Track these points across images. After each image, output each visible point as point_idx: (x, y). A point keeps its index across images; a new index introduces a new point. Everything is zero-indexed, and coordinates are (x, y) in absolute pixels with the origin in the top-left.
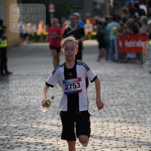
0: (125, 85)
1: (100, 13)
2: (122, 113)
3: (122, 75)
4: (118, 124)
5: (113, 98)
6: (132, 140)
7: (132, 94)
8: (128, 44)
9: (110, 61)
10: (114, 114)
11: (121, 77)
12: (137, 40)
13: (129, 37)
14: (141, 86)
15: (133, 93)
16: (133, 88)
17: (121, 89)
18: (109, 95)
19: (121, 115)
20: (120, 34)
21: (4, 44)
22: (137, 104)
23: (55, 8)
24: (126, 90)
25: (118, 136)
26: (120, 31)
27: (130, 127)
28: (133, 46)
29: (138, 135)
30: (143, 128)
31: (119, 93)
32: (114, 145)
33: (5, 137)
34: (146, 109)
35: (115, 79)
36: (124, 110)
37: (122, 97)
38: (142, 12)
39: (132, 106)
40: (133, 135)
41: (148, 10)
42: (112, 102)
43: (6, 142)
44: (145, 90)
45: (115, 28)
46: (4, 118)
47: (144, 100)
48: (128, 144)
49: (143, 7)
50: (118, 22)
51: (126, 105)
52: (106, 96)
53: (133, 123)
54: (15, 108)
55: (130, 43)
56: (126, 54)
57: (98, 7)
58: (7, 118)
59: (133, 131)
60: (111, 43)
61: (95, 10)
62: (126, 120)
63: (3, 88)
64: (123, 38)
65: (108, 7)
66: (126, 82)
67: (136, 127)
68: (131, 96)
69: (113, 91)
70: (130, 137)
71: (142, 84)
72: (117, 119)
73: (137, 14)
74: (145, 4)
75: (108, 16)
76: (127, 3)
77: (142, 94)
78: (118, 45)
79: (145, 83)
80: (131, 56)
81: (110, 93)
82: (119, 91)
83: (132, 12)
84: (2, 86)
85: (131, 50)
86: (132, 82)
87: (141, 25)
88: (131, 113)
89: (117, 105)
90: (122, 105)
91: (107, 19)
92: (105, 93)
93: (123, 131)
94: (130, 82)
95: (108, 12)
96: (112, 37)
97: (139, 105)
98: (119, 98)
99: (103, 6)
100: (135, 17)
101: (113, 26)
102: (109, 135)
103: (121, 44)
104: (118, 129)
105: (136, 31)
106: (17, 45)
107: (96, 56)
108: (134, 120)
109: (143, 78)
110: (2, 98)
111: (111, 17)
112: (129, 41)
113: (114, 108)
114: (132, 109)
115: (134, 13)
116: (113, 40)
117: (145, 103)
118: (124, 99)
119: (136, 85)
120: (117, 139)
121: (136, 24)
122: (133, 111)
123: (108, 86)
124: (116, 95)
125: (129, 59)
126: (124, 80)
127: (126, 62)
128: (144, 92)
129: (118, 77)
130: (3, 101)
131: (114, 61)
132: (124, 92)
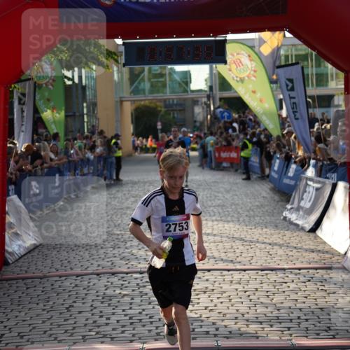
0: (222, 189)
1: (199, 129)
2: (219, 213)
3: (218, 181)
4: (216, 223)
5: (210, 201)
6: (227, 237)
7: (228, 198)
8: (224, 155)
9: (206, 168)
10: (212, 214)
11: (218, 182)
12: (231, 152)
13: (224, 149)
14: (235, 191)
15: (228, 196)
16: (228, 192)
17: (218, 192)
18: (207, 197)
19: (217, 215)
20: (217, 146)
21: (119, 154)
22: (231, 205)
23: (162, 125)
24: (222, 193)
25: (215, 232)
26: (217, 144)
27: (226, 225)
28: (228, 156)
29: (232, 232)
30: (237, 226)
31: (216, 196)
32: (212, 240)
33: (119, 232)
34: (239, 210)
35: (212, 184)
36: (221, 211)
37: (219, 200)
38: (234, 130)
39: (228, 207)
40: (228, 232)
41: (239, 127)
42: (210, 203)
43: (120, 237)
44: (238, 193)
45: (212, 141)
46: (118, 217)
47: (237, 202)
48: (224, 239)
49: (235, 125)
50: (214, 136)
51: (223, 206)
52: (205, 198)
53: (228, 222)
54: (128, 208)
55: (225, 154)
56: (221, 163)
57: (198, 124)
58: (121, 216)
59: (228, 229)
60: (209, 154)
61: (195, 127)
62: (223, 218)
63: (118, 191)
64: (219, 150)
65: (206, 124)
66: (222, 187)
67: (231, 225)
68: (227, 199)
69: (211, 194)
70: (226, 233)
71: (236, 189)
72: (214, 218)
73: (230, 131)
74: (237, 122)
75: (206, 131)
76: (222, 121)
77: (236, 197)
78: (215, 156)
79: (238, 187)
80: (225, 164)
81: (208, 195)
82: (216, 194)
83: (226, 130)
84: (117, 189)
85: (225, 159)
86: (227, 186)
87: (233, 140)
88: (226, 213)
89: (214, 206)
90: (219, 206)
91: (205, 134)
92: (204, 196)
93: (220, 228)
94: (226, 186)
95: (206, 128)
96: (210, 149)
97: (233, 207)
98: (216, 200)
99: (202, 123)
100: (228, 133)
101: (211, 140)
102: (207, 232)
103: (217, 155)
104: (215, 227)
105: (229, 144)
106: (130, 155)
107: (198, 164)
108: (229, 219)
109: (237, 184)
110: (117, 200)
111: (209, 132)
112: (224, 152)
113: (212, 208)
114: (228, 209)
115: (228, 130)
116: (211, 152)
117: (238, 204)
118: (221, 201)
119: (231, 189)
120: (215, 235)
121: (229, 138)
122: (228, 211)
123: (207, 190)
124: (213, 198)
125: (224, 167)
126: (221, 185)
127: (222, 170)
128: (237, 195)
129: (215, 182)
130: (118, 202)
131: (211, 168)
132: (220, 195)
